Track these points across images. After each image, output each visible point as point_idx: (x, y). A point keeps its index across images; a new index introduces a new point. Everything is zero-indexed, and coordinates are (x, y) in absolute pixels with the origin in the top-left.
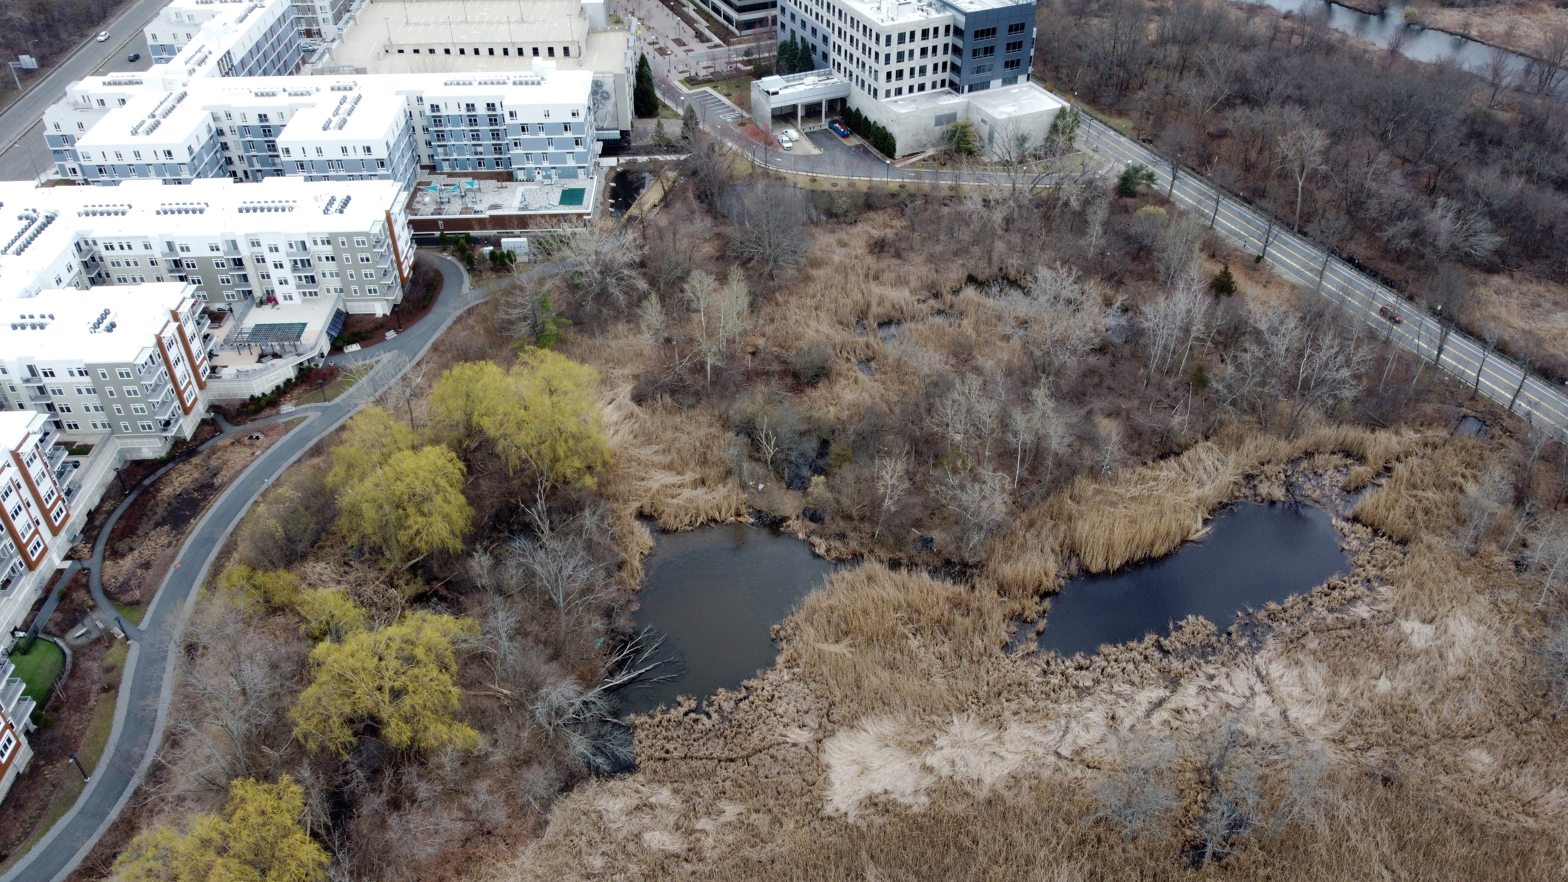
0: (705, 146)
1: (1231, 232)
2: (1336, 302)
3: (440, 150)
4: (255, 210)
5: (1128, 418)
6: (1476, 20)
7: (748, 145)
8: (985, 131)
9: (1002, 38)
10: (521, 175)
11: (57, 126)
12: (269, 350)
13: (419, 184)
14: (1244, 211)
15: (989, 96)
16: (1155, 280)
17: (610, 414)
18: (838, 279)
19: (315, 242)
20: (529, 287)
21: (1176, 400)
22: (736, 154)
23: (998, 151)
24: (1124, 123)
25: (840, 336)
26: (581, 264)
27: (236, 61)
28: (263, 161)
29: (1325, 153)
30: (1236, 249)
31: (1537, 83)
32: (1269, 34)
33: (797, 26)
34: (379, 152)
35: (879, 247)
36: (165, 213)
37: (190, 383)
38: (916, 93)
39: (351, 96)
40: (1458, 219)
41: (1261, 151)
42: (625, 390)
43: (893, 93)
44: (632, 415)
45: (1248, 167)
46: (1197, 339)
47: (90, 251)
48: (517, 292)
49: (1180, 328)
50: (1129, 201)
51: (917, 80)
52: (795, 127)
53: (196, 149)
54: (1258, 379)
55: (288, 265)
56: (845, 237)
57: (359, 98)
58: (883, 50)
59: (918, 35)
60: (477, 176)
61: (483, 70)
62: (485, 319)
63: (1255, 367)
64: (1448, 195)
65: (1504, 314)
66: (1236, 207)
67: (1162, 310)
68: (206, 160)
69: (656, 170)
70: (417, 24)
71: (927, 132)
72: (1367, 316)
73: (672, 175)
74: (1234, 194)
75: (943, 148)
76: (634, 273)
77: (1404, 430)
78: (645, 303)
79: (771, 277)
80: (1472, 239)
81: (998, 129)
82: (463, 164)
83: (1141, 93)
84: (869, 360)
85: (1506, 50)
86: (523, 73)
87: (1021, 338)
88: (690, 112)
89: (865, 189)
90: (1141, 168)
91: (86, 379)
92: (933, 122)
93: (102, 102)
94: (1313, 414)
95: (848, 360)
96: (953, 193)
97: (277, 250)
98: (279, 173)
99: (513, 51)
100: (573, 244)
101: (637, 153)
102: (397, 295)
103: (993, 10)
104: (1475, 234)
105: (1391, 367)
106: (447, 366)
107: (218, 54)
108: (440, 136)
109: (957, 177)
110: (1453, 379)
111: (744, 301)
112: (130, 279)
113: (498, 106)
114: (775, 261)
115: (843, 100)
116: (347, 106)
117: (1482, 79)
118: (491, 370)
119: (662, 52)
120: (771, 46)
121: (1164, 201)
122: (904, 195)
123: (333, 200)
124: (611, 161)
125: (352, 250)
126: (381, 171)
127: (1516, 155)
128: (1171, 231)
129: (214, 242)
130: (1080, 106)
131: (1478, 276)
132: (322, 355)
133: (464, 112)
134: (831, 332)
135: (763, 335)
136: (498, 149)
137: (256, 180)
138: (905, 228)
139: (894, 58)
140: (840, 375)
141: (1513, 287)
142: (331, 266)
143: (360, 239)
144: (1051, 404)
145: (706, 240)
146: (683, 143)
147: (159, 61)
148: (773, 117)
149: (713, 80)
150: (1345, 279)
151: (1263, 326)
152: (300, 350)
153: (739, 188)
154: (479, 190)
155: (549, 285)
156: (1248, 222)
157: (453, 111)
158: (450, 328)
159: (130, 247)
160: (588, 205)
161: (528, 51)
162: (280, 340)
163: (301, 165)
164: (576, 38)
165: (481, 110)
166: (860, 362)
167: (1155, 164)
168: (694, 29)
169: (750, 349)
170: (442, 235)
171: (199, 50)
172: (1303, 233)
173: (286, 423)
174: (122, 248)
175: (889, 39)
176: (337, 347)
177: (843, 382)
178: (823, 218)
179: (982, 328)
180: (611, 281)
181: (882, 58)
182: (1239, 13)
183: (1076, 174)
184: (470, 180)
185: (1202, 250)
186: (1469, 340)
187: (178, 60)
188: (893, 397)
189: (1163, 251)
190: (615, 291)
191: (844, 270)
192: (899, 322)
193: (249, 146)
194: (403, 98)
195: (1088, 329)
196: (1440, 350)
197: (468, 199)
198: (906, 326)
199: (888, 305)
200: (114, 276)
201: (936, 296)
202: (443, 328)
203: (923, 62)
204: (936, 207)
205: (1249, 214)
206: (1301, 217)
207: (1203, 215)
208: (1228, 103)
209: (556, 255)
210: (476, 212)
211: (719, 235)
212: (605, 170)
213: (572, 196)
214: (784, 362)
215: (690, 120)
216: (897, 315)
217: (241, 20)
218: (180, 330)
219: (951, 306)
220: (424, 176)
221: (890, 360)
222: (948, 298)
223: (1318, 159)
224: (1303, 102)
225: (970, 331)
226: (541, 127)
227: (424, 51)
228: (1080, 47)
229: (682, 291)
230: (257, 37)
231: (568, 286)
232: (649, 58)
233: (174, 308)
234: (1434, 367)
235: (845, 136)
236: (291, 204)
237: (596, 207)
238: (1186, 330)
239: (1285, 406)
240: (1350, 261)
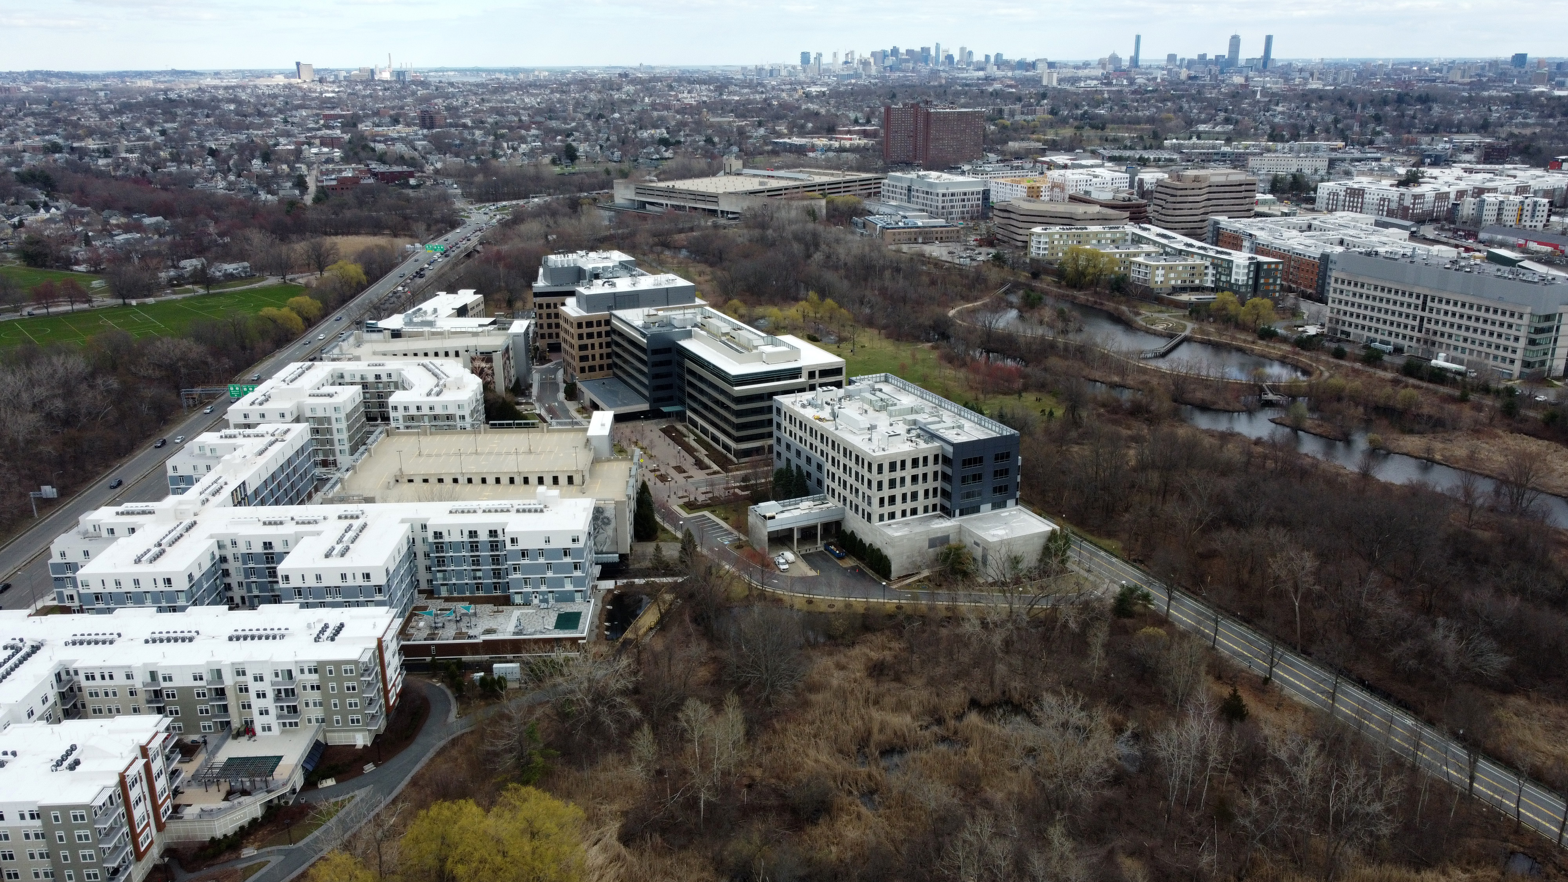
0: (702, 569)
1: (1235, 652)
2: (1354, 727)
3: (439, 575)
4: (245, 638)
5: (1153, 858)
6: (1438, 445)
7: (745, 568)
8: (978, 553)
9: (989, 467)
10: (518, 599)
11: (63, 554)
12: (239, 786)
13: (415, 609)
14: (1243, 630)
15: (981, 519)
16: (1163, 703)
17: (595, 856)
18: (838, 704)
19: (302, 671)
20: (517, 716)
21: (1202, 836)
22: (733, 577)
23: (992, 573)
24: (1114, 544)
25: (841, 766)
26: (572, 692)
27: (250, 491)
28: (261, 587)
29: (1317, 573)
30: (1242, 671)
31: (1508, 503)
32: (1244, 459)
33: (792, 455)
34: (379, 579)
35: (877, 670)
36: (154, 641)
37: (148, 825)
38: (909, 517)
39: (357, 524)
40: (1462, 639)
41: (1252, 572)
42: (613, 828)
43: (886, 517)
44: (618, 858)
45: (1242, 587)
46: (1214, 769)
47: (69, 681)
48: (505, 722)
49: (1196, 757)
50: (1127, 621)
51: (909, 505)
52: (791, 549)
53: (197, 576)
54: (1285, 814)
55: (270, 695)
56: (843, 660)
57: (365, 526)
58: (875, 477)
59: (909, 464)
60: (474, 601)
61: (490, 498)
62: (469, 750)
63: (1281, 800)
64: (1446, 615)
65: (1529, 738)
66: (1236, 627)
67: (1175, 737)
68: (205, 586)
69: (654, 592)
70: (429, 456)
71: (921, 554)
72: (1388, 741)
73: (668, 597)
74: (1231, 614)
75: (937, 569)
76: (626, 701)
77: (1451, 870)
78: (637, 734)
79: (768, 702)
80: (1480, 659)
81: (991, 552)
82: (461, 588)
83: (1127, 515)
84: (872, 792)
85: (1473, 473)
86: (527, 501)
87: (1030, 768)
88: (688, 535)
89: (861, 610)
90: (1136, 588)
91: (37, 823)
92: (926, 544)
93: (112, 531)
94: (1351, 852)
95: (850, 793)
96: (949, 614)
97: (262, 679)
98: (276, 599)
99: (518, 480)
100: (565, 670)
101: (636, 577)
102: (380, 725)
103: (979, 441)
104: (1481, 654)
105: (1425, 798)
106: (423, 805)
107: (234, 485)
108: (441, 561)
109: (954, 600)
110: (1491, 810)
111: (740, 730)
112: (105, 710)
113: (500, 532)
114: (772, 686)
115: (838, 524)
116: (351, 534)
117: (1456, 500)
118: (470, 809)
119: (663, 478)
120: (767, 472)
121: (1163, 621)
122: (901, 617)
123: (326, 626)
124: (609, 584)
125: (339, 679)
126: (378, 597)
127: (1505, 573)
128: (1174, 654)
129: (197, 671)
130: (1069, 529)
131: (1494, 698)
132: (293, 791)
133: (466, 538)
134: (831, 762)
135: (760, 766)
136: (497, 574)
137: (253, 607)
138: (904, 650)
139: (886, 485)
140: (842, 809)
141: (1532, 708)
142: (316, 696)
143: (348, 667)
144: (1068, 845)
145: (702, 664)
146: (681, 567)
147: (175, 492)
148: (769, 539)
149: (712, 504)
150: (1359, 701)
151: (1283, 755)
152: (271, 787)
153: (735, 611)
154: (475, 614)
155: (539, 712)
156: (1251, 642)
157: (456, 538)
158: (432, 760)
159: (111, 677)
160: (584, 629)
161: (533, 480)
162: (251, 775)
163: (299, 591)
164: (580, 468)
165: (483, 537)
166: (863, 795)
167: (1150, 585)
168: (694, 457)
169: (746, 781)
170: (433, 660)
171: (215, 482)
172: (1305, 652)
173: (246, 870)
174: (103, 678)
175: (880, 467)
176: (311, 780)
177: (845, 818)
178: (821, 640)
179: (989, 756)
180: (603, 709)
181: (875, 485)
182: (1211, 440)
183: (1073, 595)
184: (467, 604)
185: (1208, 673)
186: (1500, 766)
187: (194, 491)
188: (899, 835)
189: (1168, 674)
190: (607, 720)
191: (843, 695)
192: (901, 752)
193: (249, 572)
194: (407, 526)
195: (1100, 760)
196: (1472, 778)
197: (463, 625)
198: (910, 755)
199: (889, 732)
200: (90, 707)
201: (940, 721)
202: (425, 760)
203: (914, 488)
204: (934, 628)
205: (1251, 636)
206: (1302, 637)
207: (1204, 635)
208: (1214, 525)
209: (548, 683)
210: (470, 637)
211: (715, 659)
212: (602, 593)
213: (568, 620)
214: (782, 796)
215: (688, 544)
216: (900, 742)
217: (261, 453)
218: (147, 767)
219: (956, 733)
220: (421, 600)
221: (895, 792)
222: (952, 723)
223: (1311, 579)
224: (1286, 524)
225: (976, 760)
226: (541, 552)
227: (433, 480)
228: (1063, 472)
229: (676, 719)
230: (274, 468)
231: (558, 714)
232: (650, 484)
233: (143, 742)
234: (1469, 797)
235: (840, 558)
236: (283, 632)
237: (591, 631)
238: (1203, 758)
239: (1319, 842)
240: (1361, 683)
